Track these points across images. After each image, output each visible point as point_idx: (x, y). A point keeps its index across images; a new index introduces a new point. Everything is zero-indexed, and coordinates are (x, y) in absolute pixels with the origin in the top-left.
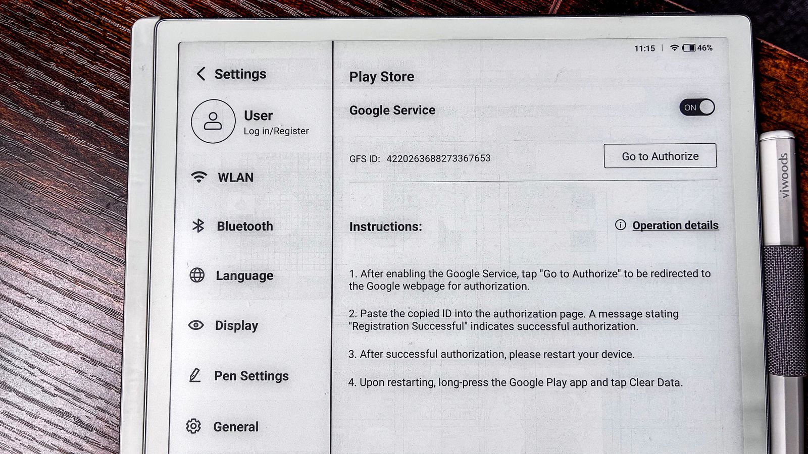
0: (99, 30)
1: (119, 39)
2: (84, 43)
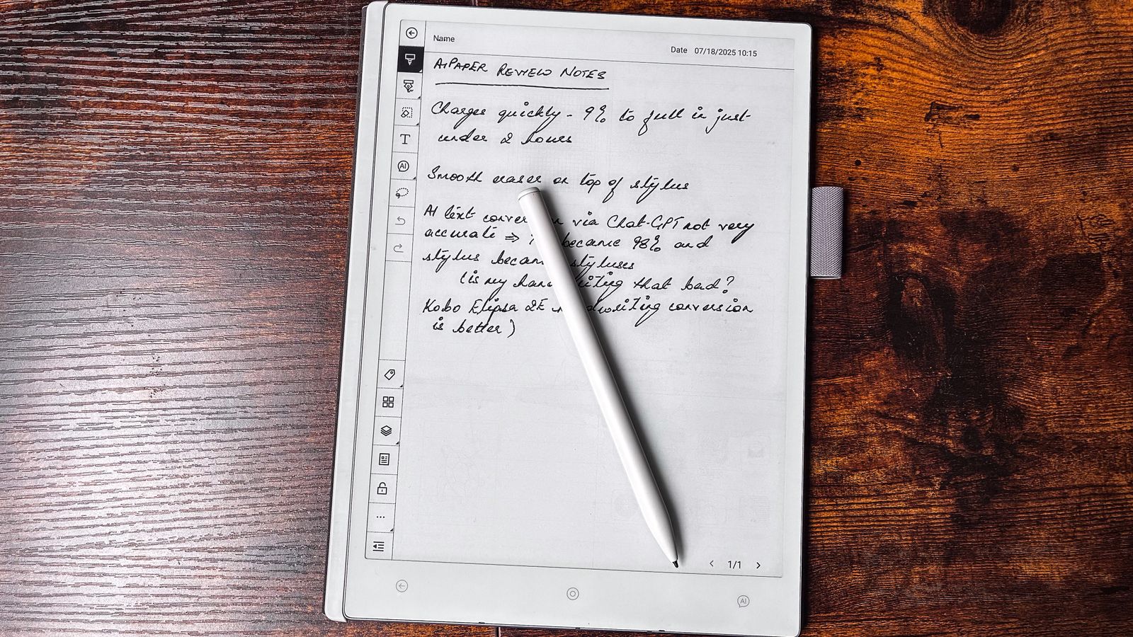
0: (173, 163)
1: (191, 162)
2: (167, 176)
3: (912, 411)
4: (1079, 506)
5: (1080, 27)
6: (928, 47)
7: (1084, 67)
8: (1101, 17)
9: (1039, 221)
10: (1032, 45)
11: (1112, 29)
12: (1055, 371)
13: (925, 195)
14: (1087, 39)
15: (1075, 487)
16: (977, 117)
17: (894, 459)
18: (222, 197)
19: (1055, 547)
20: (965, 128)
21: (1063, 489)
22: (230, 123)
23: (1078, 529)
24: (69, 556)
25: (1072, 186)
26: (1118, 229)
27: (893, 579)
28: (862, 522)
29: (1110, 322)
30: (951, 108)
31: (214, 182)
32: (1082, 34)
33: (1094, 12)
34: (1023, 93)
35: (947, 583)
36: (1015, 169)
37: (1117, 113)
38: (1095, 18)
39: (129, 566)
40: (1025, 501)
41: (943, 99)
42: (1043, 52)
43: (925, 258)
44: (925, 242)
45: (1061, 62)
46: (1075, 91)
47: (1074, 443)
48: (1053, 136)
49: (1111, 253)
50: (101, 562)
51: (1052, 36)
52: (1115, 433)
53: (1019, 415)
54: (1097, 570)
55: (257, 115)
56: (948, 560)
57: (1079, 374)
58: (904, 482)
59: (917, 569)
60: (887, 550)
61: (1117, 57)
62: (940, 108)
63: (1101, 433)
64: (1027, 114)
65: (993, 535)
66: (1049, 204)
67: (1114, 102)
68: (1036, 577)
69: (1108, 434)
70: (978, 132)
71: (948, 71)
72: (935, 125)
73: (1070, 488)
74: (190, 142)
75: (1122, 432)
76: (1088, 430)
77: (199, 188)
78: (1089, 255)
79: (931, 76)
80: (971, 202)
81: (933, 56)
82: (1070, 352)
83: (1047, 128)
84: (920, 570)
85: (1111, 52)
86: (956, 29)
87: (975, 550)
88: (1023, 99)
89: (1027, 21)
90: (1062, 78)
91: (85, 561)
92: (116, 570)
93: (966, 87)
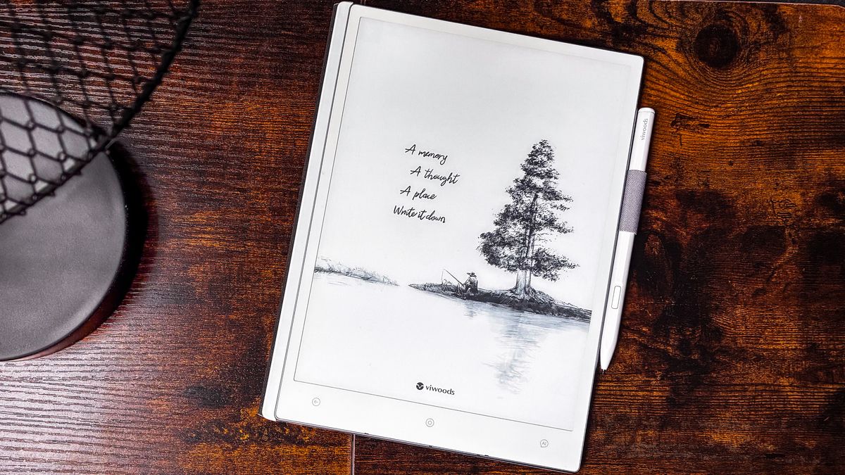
1: (158, 119)
2: (142, 128)
3: (645, 326)
4: (754, 397)
5: (785, 67)
6: (677, 74)
7: (785, 96)
8: (800, 61)
9: (744, 202)
10: (750, 77)
11: (808, 70)
12: (745, 305)
13: (666, 178)
14: (789, 76)
15: (752, 384)
16: (707, 126)
17: (631, 357)
18: (179, 145)
19: (735, 424)
20: (699, 133)
21: (744, 385)
22: (187, 94)
23: (753, 413)
24: (63, 385)
25: (769, 179)
26: (799, 211)
27: (623, 439)
28: (606, 398)
29: (787, 274)
30: (691, 119)
31: (174, 134)
32: (786, 73)
33: (796, 57)
34: (741, 111)
35: (660, 443)
36: (731, 164)
37: (805, 130)
38: (796, 62)
39: (104, 394)
40: (718, 392)
41: (685, 112)
42: (757, 84)
43: (663, 221)
44: (664, 210)
45: (769, 91)
46: (777, 112)
47: (755, 355)
48: (759, 143)
49: (791, 227)
50: (86, 390)
51: (764, 73)
52: (784, 350)
53: (718, 333)
54: (764, 441)
55: (206, 89)
56: (662, 428)
57: (762, 308)
58: (636, 373)
59: (641, 432)
60: (621, 419)
61: (809, 91)
62: (682, 117)
63: (774, 349)
64: (742, 126)
65: (694, 413)
66: (752, 190)
67: (804, 122)
68: (721, 443)
69: (778, 350)
70: (707, 137)
71: (690, 93)
72: (678, 129)
73: (748, 385)
74: (159, 106)
75: (788, 350)
76: (765, 347)
77: (163, 138)
78: (777, 227)
79: (678, 95)
80: (698, 185)
81: (680, 81)
82: (757, 293)
83: (755, 137)
84: (642, 433)
85: (805, 86)
86: (698, 63)
87: (681, 422)
88: (740, 115)
89: (748, 61)
90: (769, 102)
91: (75, 388)
92: (96, 396)
93: (702, 104)
